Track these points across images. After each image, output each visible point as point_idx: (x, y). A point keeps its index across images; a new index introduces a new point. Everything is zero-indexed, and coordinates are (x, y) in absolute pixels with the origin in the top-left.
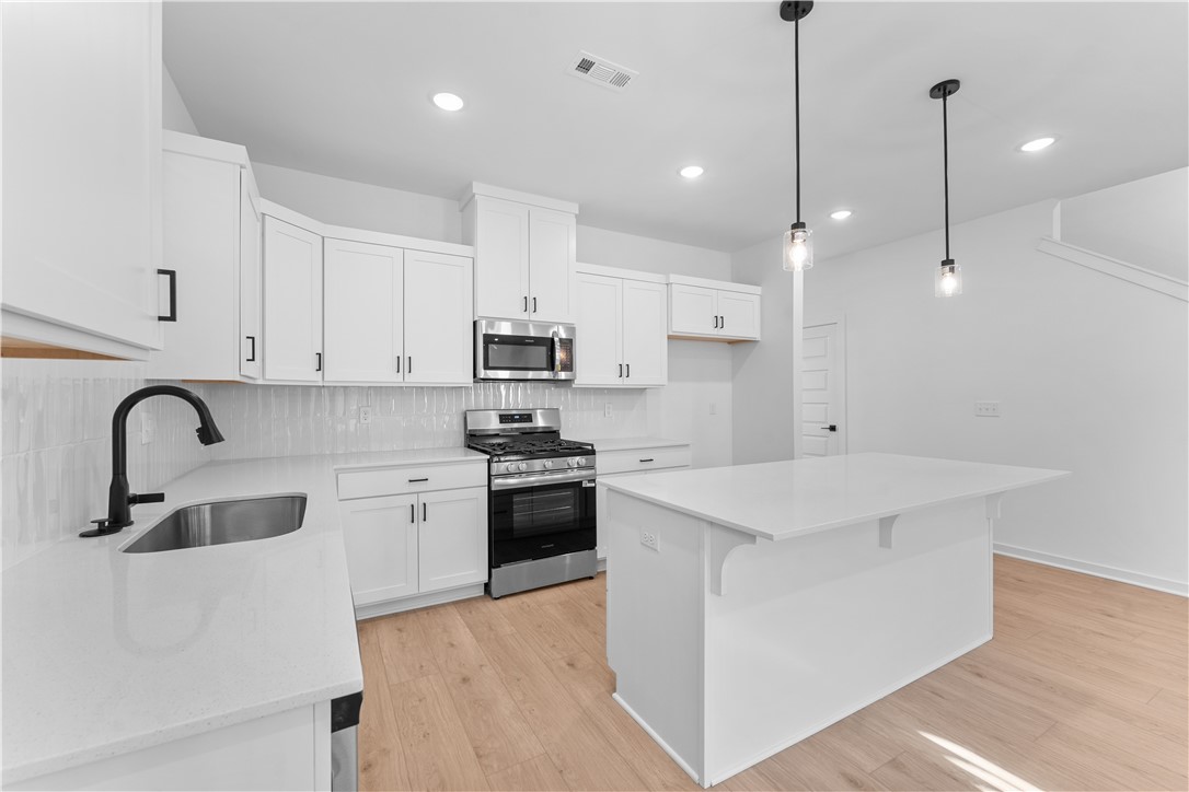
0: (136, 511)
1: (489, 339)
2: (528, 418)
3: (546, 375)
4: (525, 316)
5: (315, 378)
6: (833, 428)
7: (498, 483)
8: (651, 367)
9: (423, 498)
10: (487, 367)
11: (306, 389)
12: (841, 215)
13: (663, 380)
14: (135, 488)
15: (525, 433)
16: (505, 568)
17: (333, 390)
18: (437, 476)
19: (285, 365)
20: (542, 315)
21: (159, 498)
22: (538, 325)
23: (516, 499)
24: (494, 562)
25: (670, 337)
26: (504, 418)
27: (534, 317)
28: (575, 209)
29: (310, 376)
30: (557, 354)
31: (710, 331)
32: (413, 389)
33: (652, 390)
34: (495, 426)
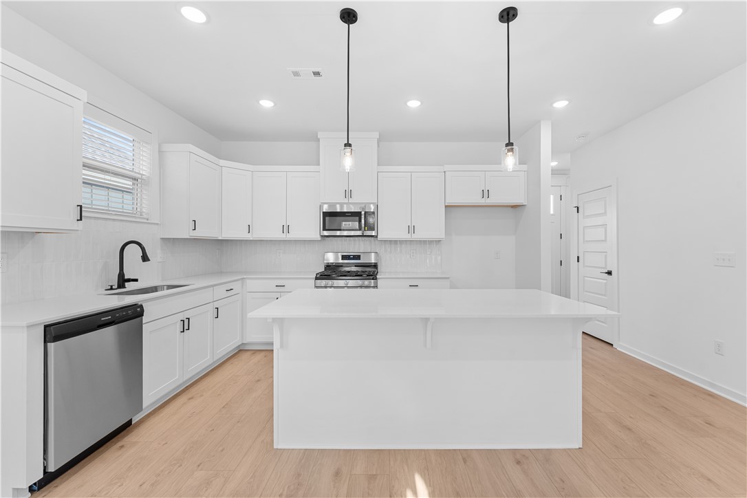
1: (323, 212)
2: (358, 257)
3: (359, 233)
4: (346, 201)
5: (247, 236)
6: (609, 273)
8: (432, 226)
10: (324, 229)
12: (561, 104)
13: (443, 235)
15: (357, 266)
20: (355, 200)
22: (353, 205)
25: (446, 206)
26: (344, 257)
27: (351, 201)
30: (363, 219)
31: (478, 200)
32: (289, 241)
33: (438, 242)
34: (341, 261)
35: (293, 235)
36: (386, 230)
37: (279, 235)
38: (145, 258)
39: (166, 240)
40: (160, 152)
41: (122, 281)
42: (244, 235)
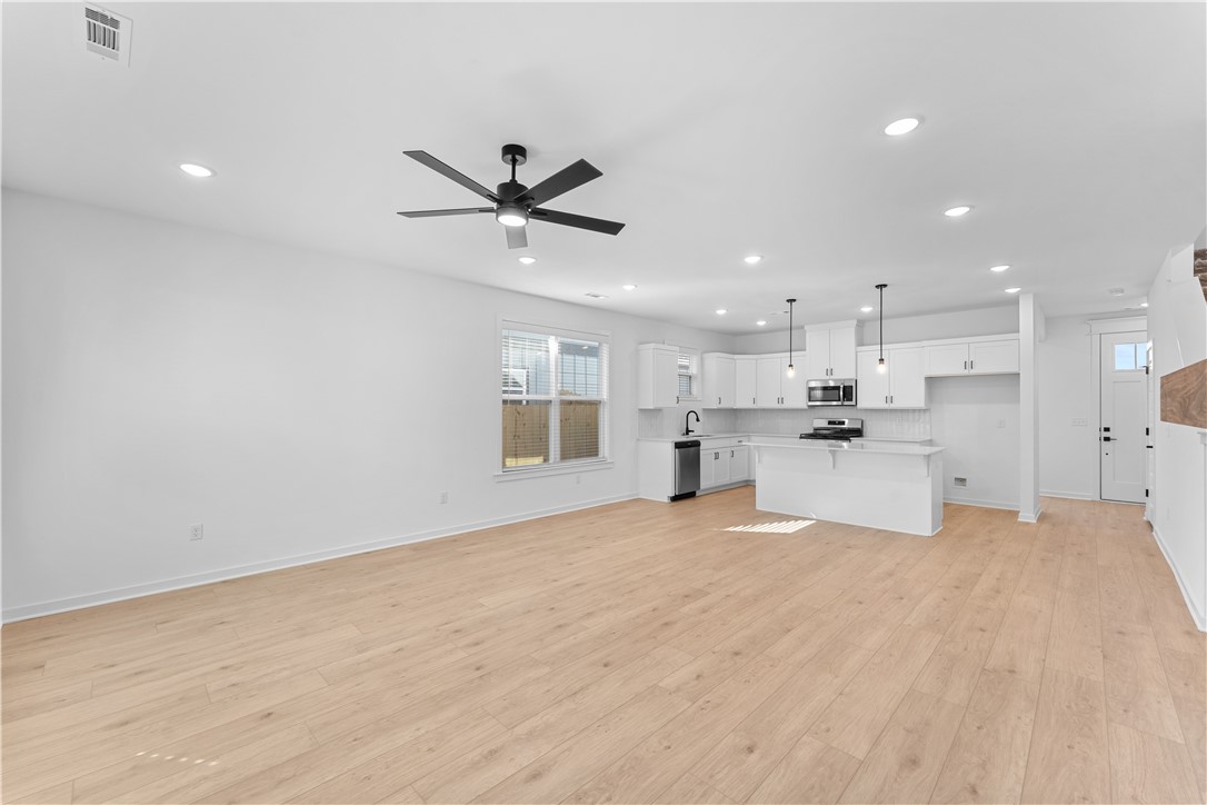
1: (809, 387)
2: (842, 423)
3: (840, 403)
4: (828, 377)
10: (810, 401)
13: (922, 404)
20: (835, 376)
22: (833, 381)
25: (927, 378)
26: (830, 423)
27: (831, 377)
28: (855, 322)
31: (961, 372)
32: (784, 410)
34: (827, 426)
35: (787, 405)
37: (775, 405)
38: (698, 420)
39: (704, 410)
40: (702, 358)
41: (688, 431)
42: (751, 406)
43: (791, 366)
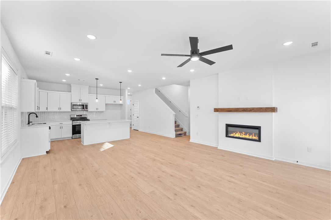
0: (30, 123)
1: (73, 105)
2: (81, 116)
3: (83, 110)
4: (80, 102)
5: (46, 111)
6: (138, 117)
7: (74, 124)
8: (102, 108)
9: (62, 126)
10: (73, 109)
11: (45, 112)
13: (105, 110)
14: (30, 121)
15: (81, 118)
16: (74, 135)
17: (49, 112)
18: (64, 123)
19: (43, 109)
20: (82, 102)
21: (32, 122)
22: (81, 103)
23: (76, 126)
24: (73, 134)
25: (106, 104)
26: (77, 116)
27: (81, 102)
28: (88, 87)
29: (46, 110)
30: (85, 107)
31: (113, 103)
32: (61, 112)
33: (103, 112)
34: (76, 117)
36: (90, 109)
37: (57, 110)
38: (37, 117)
43: (97, 98)
